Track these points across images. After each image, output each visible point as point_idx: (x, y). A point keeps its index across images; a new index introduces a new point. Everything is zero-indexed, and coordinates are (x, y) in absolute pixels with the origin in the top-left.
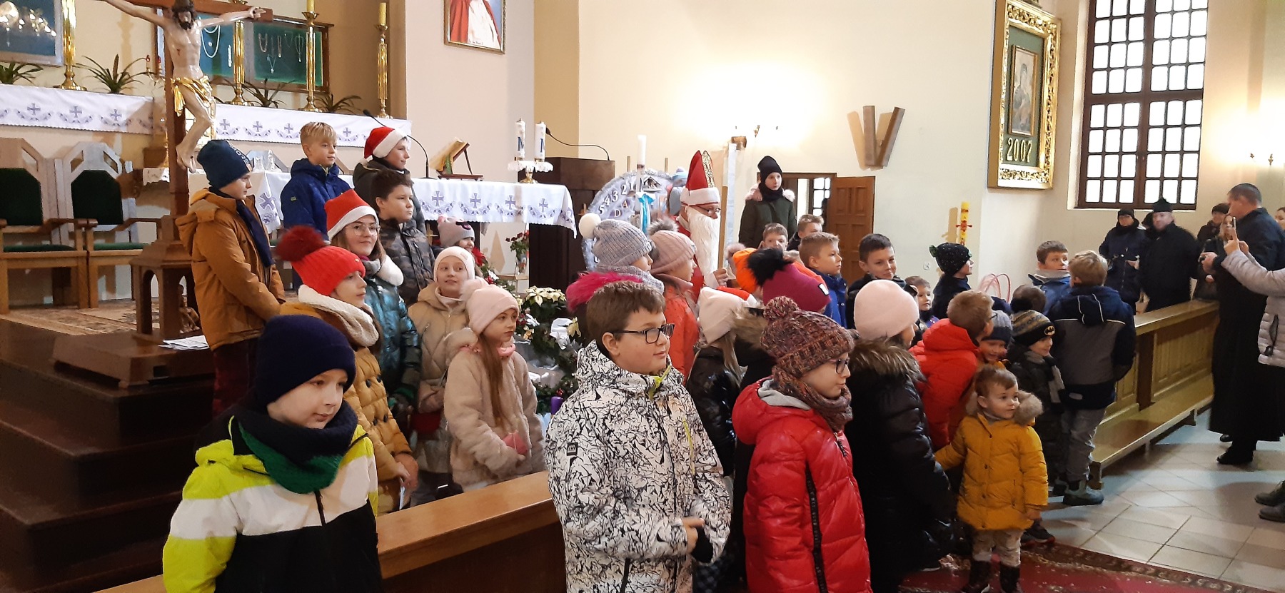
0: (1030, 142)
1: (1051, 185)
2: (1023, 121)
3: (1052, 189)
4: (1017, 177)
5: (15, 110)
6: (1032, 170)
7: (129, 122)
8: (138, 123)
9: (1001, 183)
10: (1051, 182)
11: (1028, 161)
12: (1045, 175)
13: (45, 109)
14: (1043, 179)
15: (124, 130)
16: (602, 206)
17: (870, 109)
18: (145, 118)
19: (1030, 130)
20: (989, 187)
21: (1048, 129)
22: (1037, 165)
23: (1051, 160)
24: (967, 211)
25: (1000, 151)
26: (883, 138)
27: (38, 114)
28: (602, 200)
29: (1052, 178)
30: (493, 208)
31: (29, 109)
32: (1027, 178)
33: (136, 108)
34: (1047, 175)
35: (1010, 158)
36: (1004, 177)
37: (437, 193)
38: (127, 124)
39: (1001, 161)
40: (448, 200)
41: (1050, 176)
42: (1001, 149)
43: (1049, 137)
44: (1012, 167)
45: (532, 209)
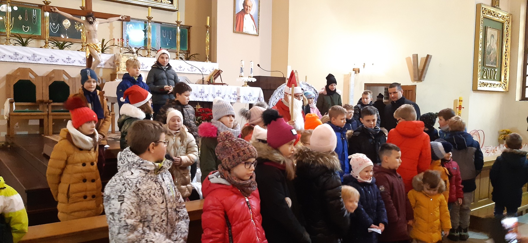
0: (496, 70)
1: (507, 90)
2: (492, 61)
3: (508, 91)
4: (488, 86)
5: (62, 59)
6: (497, 83)
7: (105, 64)
8: (109, 64)
9: (479, 88)
10: (507, 88)
11: (495, 78)
12: (504, 85)
13: (73, 59)
14: (503, 87)
15: (103, 67)
16: (277, 96)
17: (415, 55)
18: (111, 62)
19: (496, 64)
20: (473, 90)
21: (506, 64)
22: (500, 80)
23: (508, 78)
24: (462, 101)
25: (478, 74)
26: (422, 68)
27: (70, 61)
28: (277, 93)
29: (508, 86)
30: (227, 97)
31: (67, 59)
32: (494, 87)
33: (108, 59)
34: (505, 85)
35: (485, 77)
36: (481, 86)
37: (202, 90)
38: (104, 65)
39: (479, 79)
40: (206, 93)
41: (507, 86)
42: (479, 73)
43: (506, 68)
44: (485, 81)
45: (245, 97)
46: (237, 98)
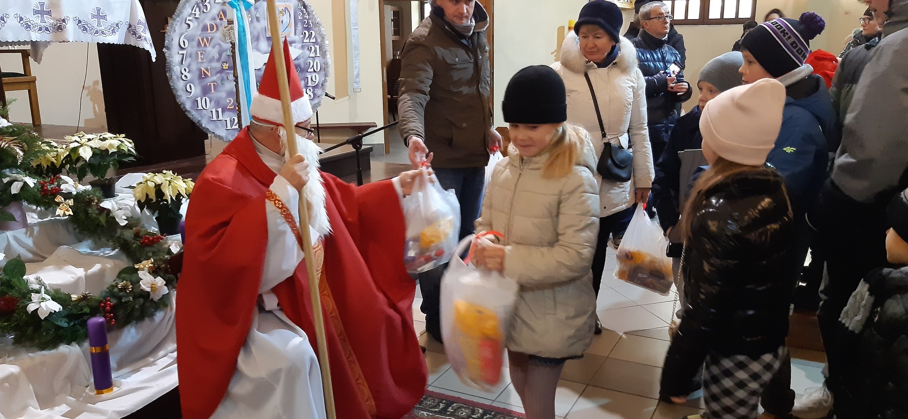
14: (626, 1)
16: (191, 18)
45: (80, 22)
46: (54, 26)
